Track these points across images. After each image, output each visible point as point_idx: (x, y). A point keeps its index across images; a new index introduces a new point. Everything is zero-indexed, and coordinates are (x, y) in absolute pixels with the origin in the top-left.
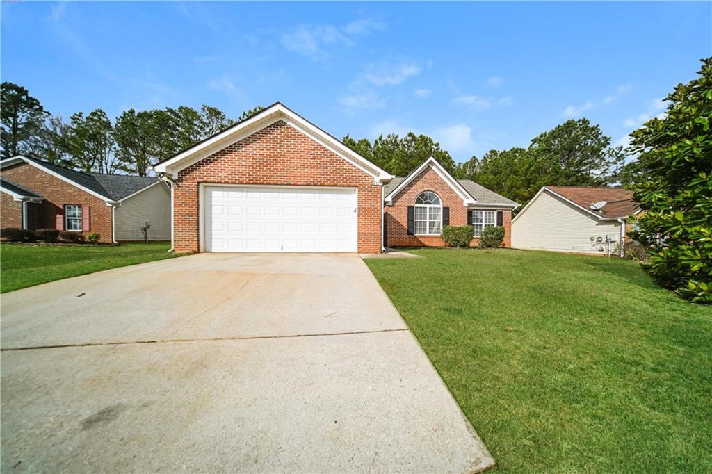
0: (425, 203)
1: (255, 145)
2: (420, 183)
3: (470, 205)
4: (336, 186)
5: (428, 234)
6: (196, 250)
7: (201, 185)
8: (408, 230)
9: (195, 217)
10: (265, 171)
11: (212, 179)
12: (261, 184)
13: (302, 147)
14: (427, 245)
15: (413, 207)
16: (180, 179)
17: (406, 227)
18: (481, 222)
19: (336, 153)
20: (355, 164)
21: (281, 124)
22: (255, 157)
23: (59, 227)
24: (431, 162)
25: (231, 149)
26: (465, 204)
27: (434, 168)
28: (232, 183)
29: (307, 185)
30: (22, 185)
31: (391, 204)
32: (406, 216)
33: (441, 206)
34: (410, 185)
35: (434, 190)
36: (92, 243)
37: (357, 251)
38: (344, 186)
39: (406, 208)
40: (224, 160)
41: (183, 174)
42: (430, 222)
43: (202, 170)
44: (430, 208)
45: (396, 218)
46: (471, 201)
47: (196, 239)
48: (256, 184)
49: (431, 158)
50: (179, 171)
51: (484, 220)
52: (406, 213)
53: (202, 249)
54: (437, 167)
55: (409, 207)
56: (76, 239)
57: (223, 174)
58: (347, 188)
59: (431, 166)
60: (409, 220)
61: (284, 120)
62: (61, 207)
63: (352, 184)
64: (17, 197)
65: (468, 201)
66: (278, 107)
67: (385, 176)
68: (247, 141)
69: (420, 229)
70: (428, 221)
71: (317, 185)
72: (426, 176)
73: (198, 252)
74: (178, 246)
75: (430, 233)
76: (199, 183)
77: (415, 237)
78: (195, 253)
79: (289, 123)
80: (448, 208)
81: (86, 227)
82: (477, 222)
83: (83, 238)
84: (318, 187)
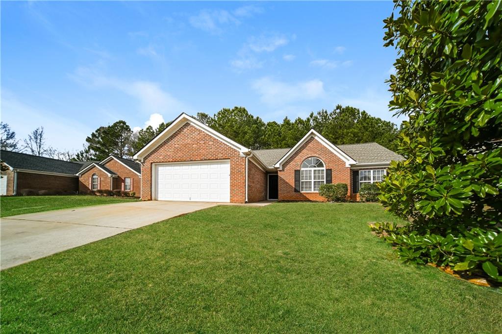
0: (310, 167)
1: (175, 139)
2: (304, 151)
3: (352, 165)
4: (217, 159)
5: (313, 191)
6: (150, 199)
7: (153, 164)
8: (295, 189)
9: (150, 182)
10: (180, 154)
11: (157, 161)
12: (178, 161)
13: (198, 137)
14: (311, 199)
15: (299, 170)
16: (144, 162)
17: (294, 186)
18: (370, 179)
19: (217, 138)
20: (228, 144)
21: (187, 125)
22: (176, 146)
23: (123, 189)
24: (312, 133)
25: (165, 143)
26: (347, 165)
27: (316, 138)
28: (165, 162)
29: (201, 160)
30: (112, 170)
31: (281, 169)
32: (294, 178)
33: (324, 168)
34: (296, 153)
35: (317, 156)
36: (132, 197)
37: (229, 202)
38: (221, 159)
39: (294, 172)
40: (162, 150)
41: (145, 159)
42: (314, 182)
43: (153, 156)
44: (314, 170)
45: (285, 179)
46: (353, 162)
47: (150, 193)
48: (176, 161)
49: (312, 130)
50: (144, 157)
51: (372, 178)
52: (294, 176)
53: (153, 198)
54: (318, 137)
55: (295, 170)
56: (126, 195)
57: (161, 158)
58: (223, 160)
59: (313, 136)
60: (295, 181)
61: (189, 122)
62: (123, 179)
63: (226, 158)
64: (109, 175)
65: (348, 162)
66: (184, 115)
67: (246, 150)
68: (172, 137)
69: (306, 188)
70: (313, 181)
71: (206, 160)
72: (310, 145)
73: (151, 200)
74: (143, 197)
75: (314, 190)
76: (152, 163)
77: (301, 194)
78: (149, 200)
79: (192, 124)
80: (331, 170)
81: (132, 189)
82: (365, 179)
83: (129, 194)
84: (218, 161)
